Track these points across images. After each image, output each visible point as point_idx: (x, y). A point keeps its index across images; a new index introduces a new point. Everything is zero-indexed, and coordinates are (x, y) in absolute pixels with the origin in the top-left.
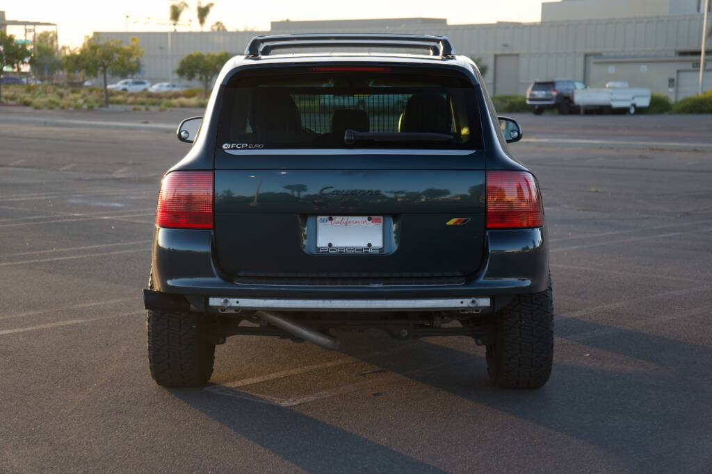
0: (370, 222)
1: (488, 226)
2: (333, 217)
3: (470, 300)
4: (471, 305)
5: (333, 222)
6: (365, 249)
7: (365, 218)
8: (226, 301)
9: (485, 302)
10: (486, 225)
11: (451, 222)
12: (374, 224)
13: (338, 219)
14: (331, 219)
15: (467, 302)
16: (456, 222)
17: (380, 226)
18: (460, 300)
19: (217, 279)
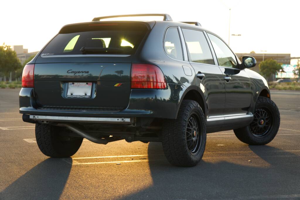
0: (87, 85)
1: (132, 87)
2: (74, 83)
3: (121, 119)
4: (122, 121)
5: (74, 85)
6: (84, 96)
7: (85, 83)
8: (34, 117)
9: (128, 120)
10: (131, 87)
11: (116, 85)
12: (88, 86)
13: (76, 84)
14: (73, 84)
15: (120, 120)
16: (118, 85)
17: (91, 86)
18: (117, 119)
19: (32, 108)
